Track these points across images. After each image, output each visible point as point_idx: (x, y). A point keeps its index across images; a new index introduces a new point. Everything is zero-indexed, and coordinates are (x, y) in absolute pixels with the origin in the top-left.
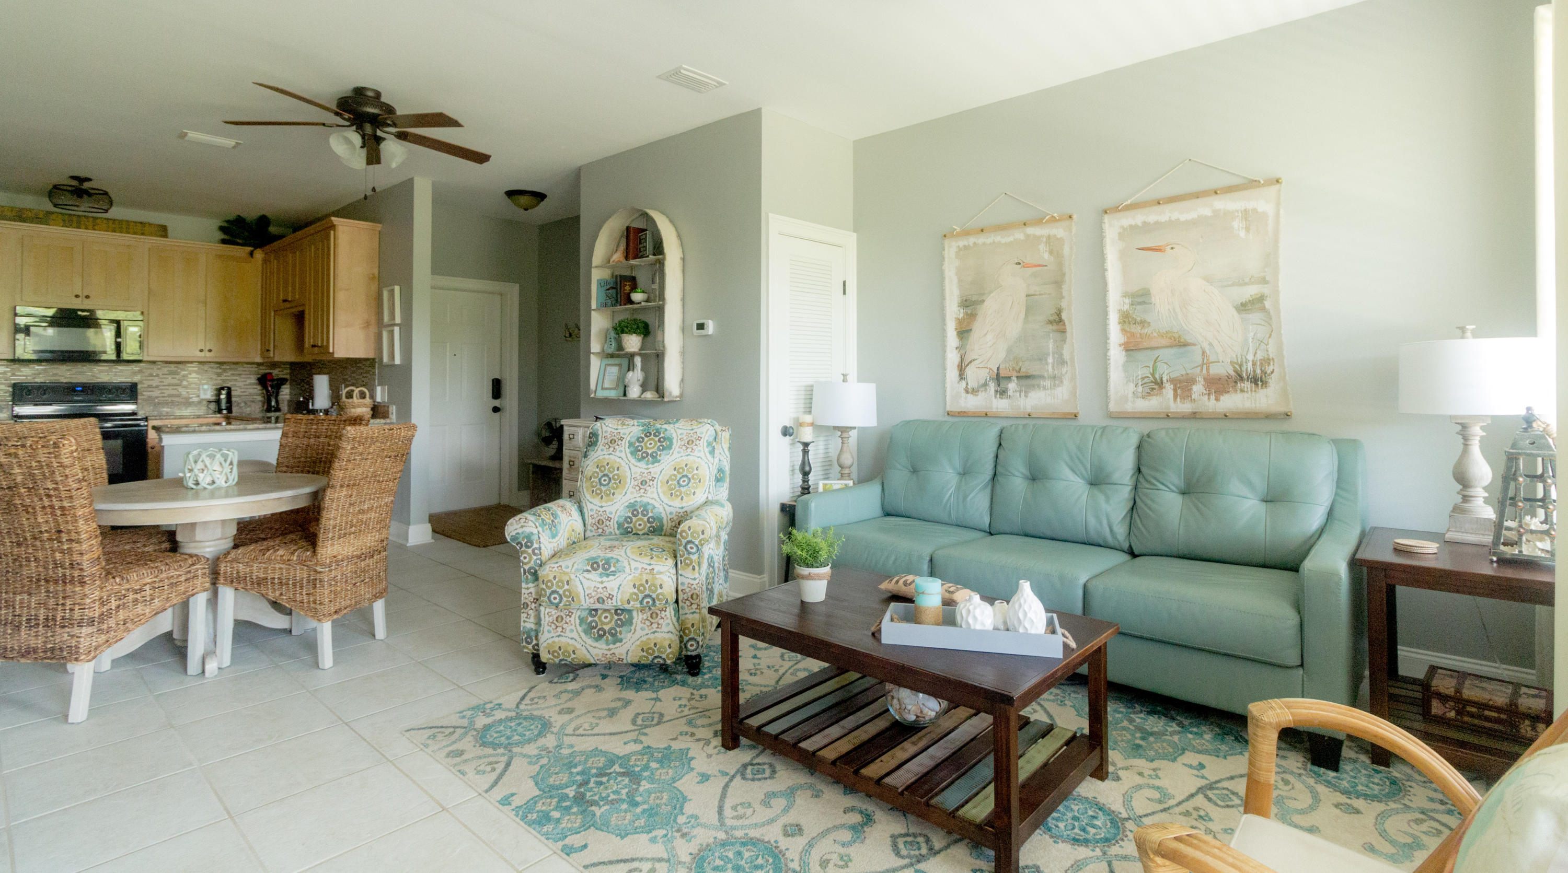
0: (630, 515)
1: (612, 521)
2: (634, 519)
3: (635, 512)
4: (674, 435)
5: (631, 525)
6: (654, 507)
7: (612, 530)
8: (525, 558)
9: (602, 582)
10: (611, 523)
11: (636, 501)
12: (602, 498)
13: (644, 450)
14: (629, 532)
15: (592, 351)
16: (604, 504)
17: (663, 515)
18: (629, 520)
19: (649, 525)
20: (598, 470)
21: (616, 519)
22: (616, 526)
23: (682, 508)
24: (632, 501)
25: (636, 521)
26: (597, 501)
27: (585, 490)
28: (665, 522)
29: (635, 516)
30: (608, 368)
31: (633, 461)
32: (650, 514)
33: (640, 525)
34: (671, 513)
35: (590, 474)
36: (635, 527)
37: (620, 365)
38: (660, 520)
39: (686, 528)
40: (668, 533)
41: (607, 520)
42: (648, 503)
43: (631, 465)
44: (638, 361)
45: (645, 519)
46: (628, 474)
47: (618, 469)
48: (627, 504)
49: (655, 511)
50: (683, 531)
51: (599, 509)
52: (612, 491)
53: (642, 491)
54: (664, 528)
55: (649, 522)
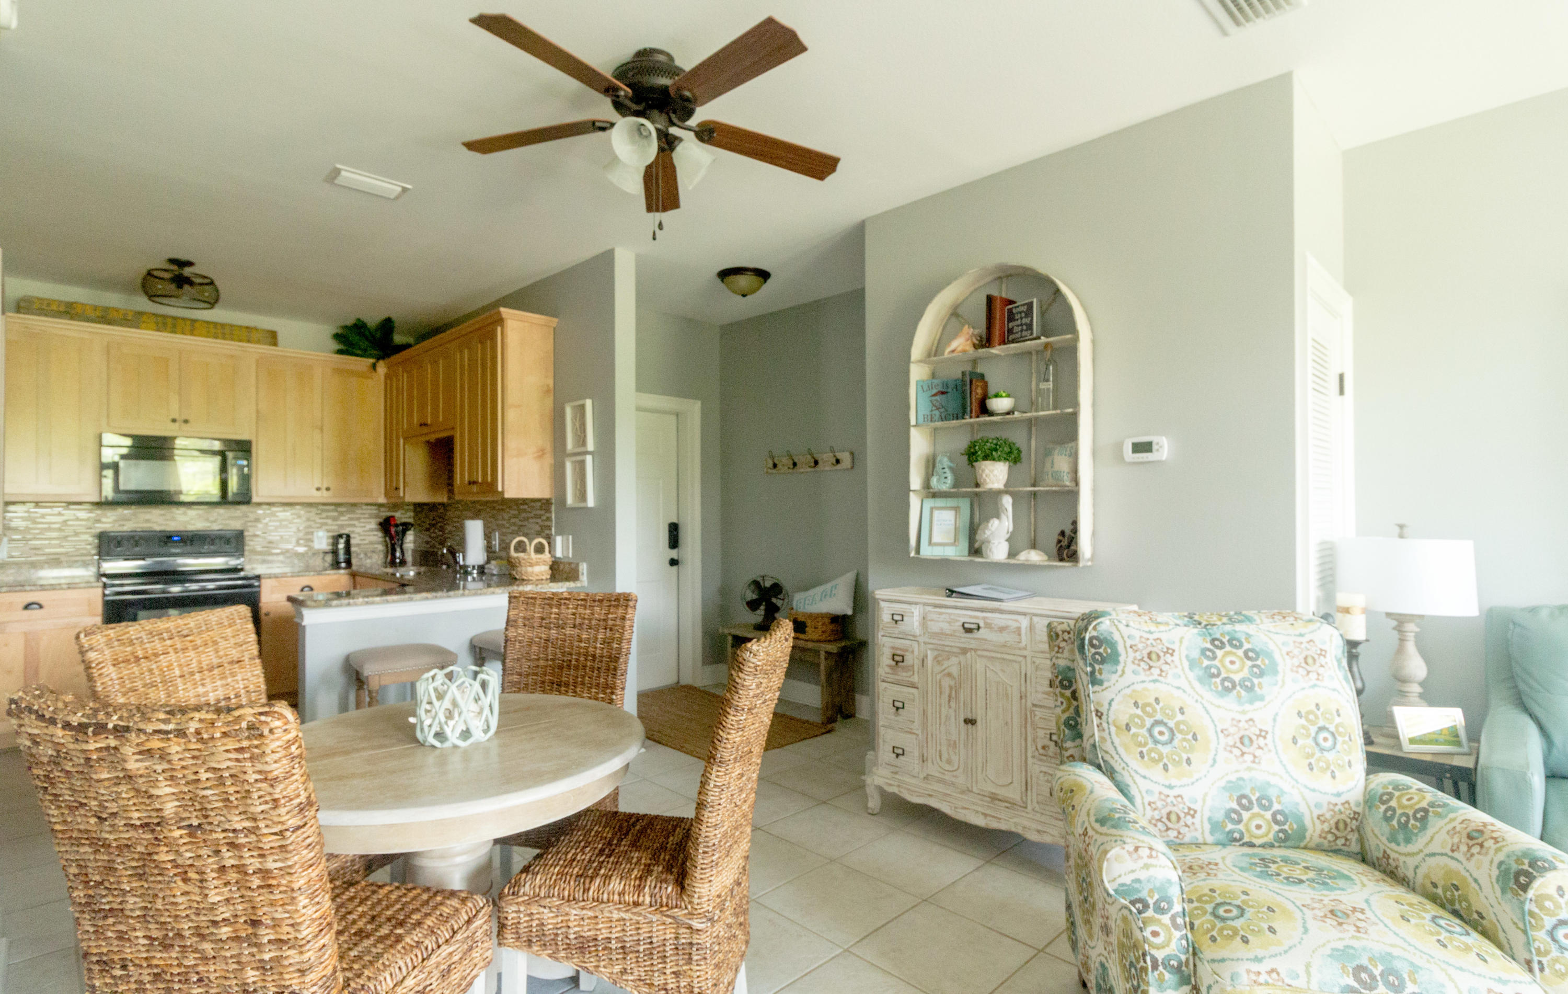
0: (1235, 806)
1: (1198, 816)
2: (1246, 815)
3: (1244, 801)
5: (1241, 827)
6: (1282, 792)
7: (1198, 835)
10: (1197, 820)
11: (1241, 779)
12: (1166, 768)
13: (1223, 675)
14: (1235, 840)
16: (1174, 782)
17: (1303, 809)
18: (1234, 816)
19: (1276, 828)
20: (1139, 712)
21: (1207, 814)
22: (1207, 827)
23: (1339, 795)
24: (1233, 778)
25: (1250, 819)
26: (1156, 772)
27: (1120, 750)
28: (1308, 822)
29: (1247, 809)
31: (1208, 695)
32: (1276, 807)
33: (1259, 827)
34: (1318, 805)
35: (1124, 719)
36: (1248, 831)
38: (1299, 819)
40: (1312, 845)
41: (1187, 814)
42: (1268, 783)
43: (1206, 704)
44: (1008, 502)
45: (1268, 815)
46: (1208, 723)
47: (1182, 711)
48: (1223, 783)
49: (1284, 799)
51: (1166, 791)
52: (1185, 756)
53: (1248, 758)
54: (1308, 835)
55: (1276, 822)
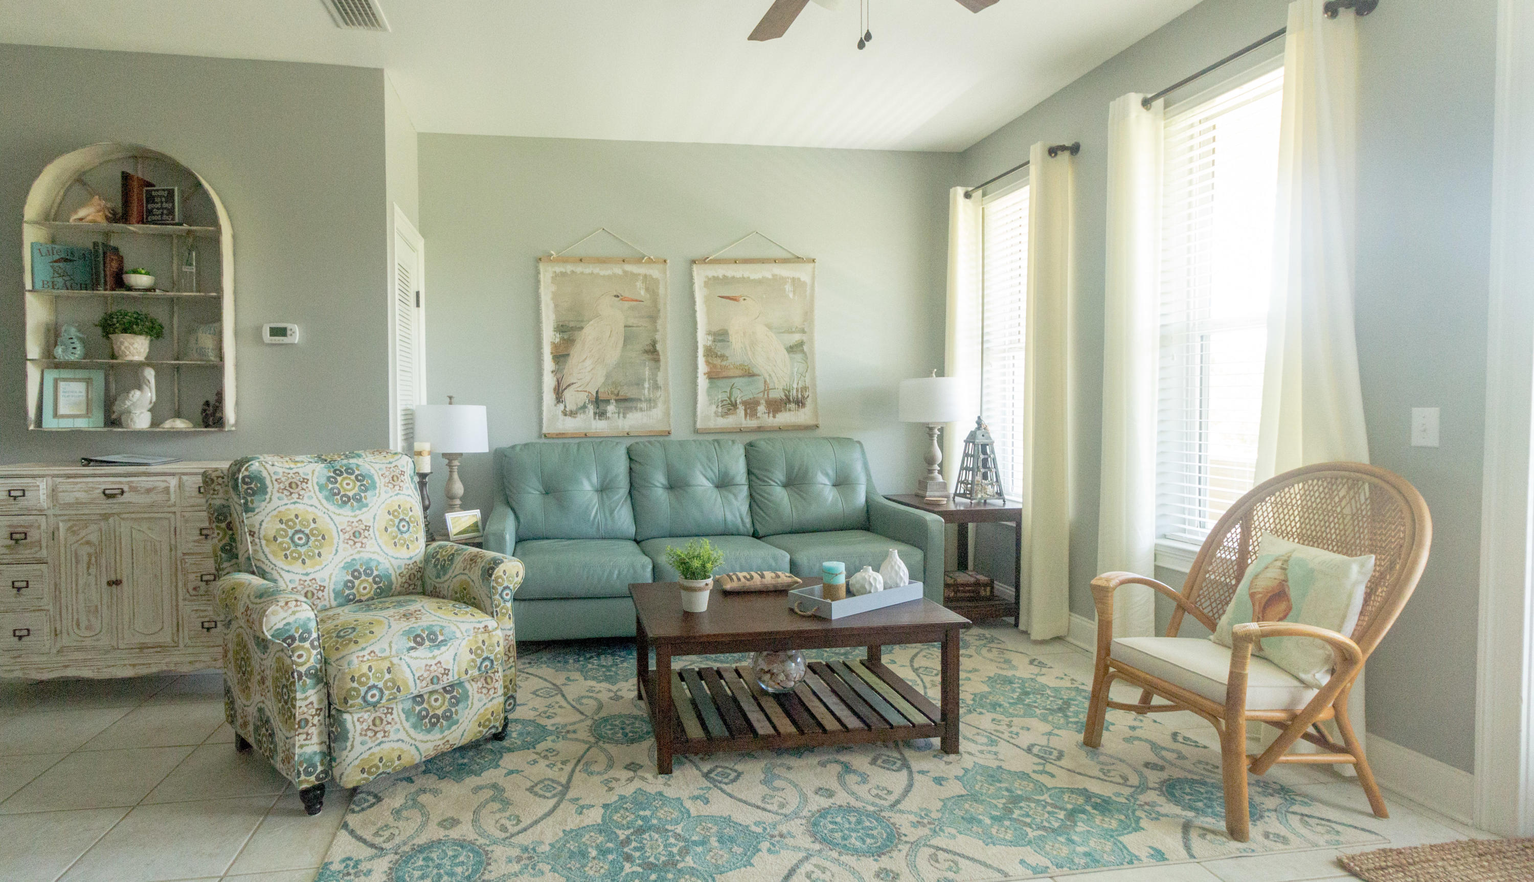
0: (350, 578)
1: (326, 590)
2: (357, 582)
3: (356, 574)
4: (373, 471)
5: (354, 591)
6: (379, 563)
7: (327, 603)
8: (300, 656)
9: (434, 657)
10: (326, 593)
11: (354, 559)
12: (304, 562)
13: (342, 493)
14: (351, 600)
15: (29, 357)
16: (309, 570)
17: (391, 571)
18: (349, 584)
19: (375, 586)
20: (283, 526)
21: (332, 587)
22: (332, 595)
23: (411, 558)
24: (349, 560)
25: (360, 584)
26: (297, 567)
27: (270, 556)
28: (393, 578)
29: (357, 578)
30: (62, 385)
31: (332, 508)
32: (375, 573)
33: (365, 588)
34: (399, 567)
35: (272, 533)
36: (358, 592)
37: (88, 381)
38: (388, 577)
39: (501, 573)
40: (396, 593)
41: (318, 590)
42: (371, 559)
43: (331, 514)
44: (150, 374)
45: (370, 579)
46: (332, 526)
47: (314, 521)
48: (342, 565)
49: (380, 567)
50: (497, 578)
51: (304, 578)
52: (317, 552)
53: (358, 545)
54: (394, 587)
55: (375, 583)
